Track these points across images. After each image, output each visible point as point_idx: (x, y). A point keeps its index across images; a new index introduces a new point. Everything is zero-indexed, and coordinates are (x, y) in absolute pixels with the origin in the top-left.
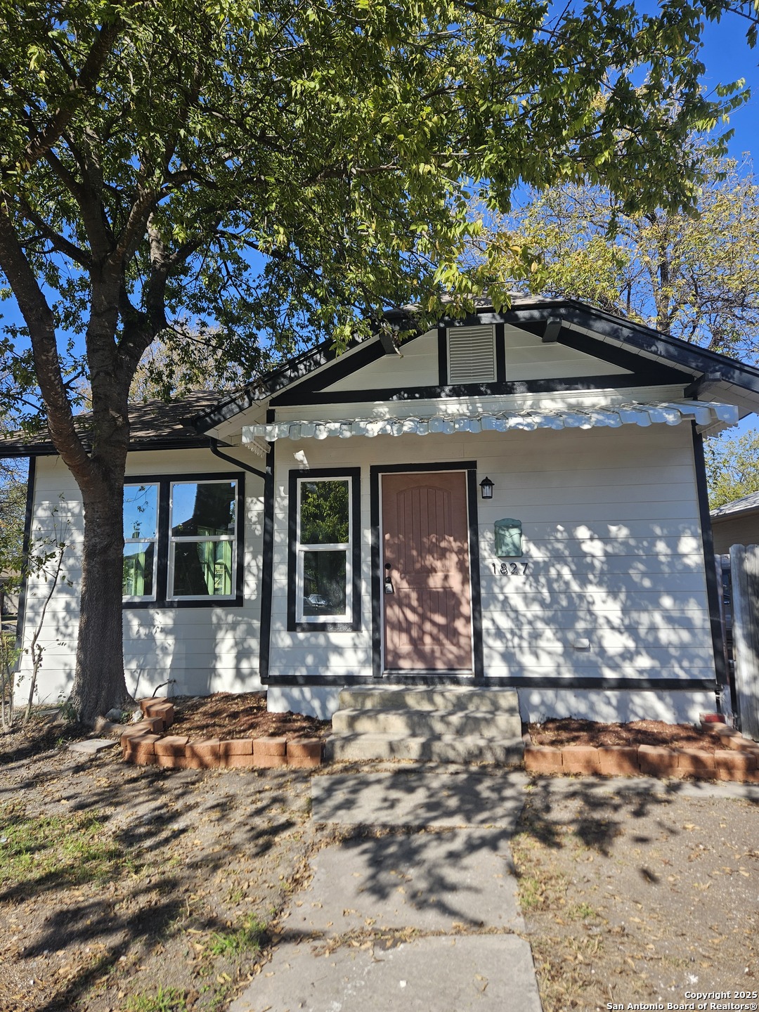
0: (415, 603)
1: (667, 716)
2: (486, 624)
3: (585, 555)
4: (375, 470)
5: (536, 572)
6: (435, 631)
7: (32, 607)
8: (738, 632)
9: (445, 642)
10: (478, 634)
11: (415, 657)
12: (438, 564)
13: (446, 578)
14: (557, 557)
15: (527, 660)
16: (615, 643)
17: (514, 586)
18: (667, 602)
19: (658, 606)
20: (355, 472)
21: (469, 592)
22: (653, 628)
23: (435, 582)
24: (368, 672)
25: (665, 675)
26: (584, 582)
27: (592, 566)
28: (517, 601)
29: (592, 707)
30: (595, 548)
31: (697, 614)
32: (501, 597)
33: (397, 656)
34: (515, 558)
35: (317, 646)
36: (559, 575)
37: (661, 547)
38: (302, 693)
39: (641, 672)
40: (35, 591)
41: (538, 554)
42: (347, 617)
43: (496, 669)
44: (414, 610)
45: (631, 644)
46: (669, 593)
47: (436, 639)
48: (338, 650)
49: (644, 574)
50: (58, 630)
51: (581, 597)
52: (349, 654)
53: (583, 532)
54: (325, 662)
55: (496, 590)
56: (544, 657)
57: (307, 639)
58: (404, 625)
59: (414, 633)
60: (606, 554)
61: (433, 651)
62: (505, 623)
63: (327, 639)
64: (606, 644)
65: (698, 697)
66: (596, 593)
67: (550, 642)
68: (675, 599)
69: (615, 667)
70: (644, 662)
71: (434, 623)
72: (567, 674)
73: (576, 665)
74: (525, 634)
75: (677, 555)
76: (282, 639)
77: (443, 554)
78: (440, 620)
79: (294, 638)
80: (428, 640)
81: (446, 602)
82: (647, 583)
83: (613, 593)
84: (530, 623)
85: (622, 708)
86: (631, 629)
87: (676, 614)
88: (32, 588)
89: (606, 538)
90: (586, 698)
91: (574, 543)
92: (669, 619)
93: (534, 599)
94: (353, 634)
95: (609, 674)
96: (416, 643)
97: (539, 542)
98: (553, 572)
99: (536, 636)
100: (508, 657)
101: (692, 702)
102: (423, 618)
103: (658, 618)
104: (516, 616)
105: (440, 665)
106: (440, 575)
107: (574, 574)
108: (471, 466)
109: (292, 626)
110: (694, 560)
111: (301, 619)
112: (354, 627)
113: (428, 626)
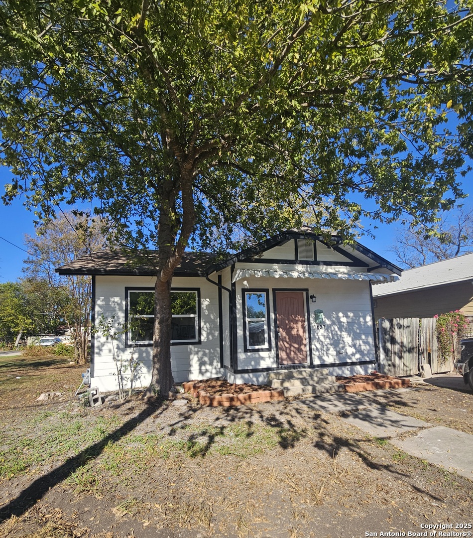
0: (288, 340)
1: (363, 373)
2: (313, 346)
3: (341, 322)
4: (274, 290)
5: (328, 328)
6: (295, 350)
7: (98, 347)
8: (380, 345)
9: (298, 354)
10: (311, 350)
11: (288, 360)
12: (295, 326)
13: (298, 331)
14: (333, 323)
15: (325, 358)
16: (350, 351)
17: (321, 333)
18: (363, 337)
19: (361, 338)
20: (267, 291)
21: (307, 335)
22: (360, 345)
23: (294, 332)
24: (275, 366)
25: (363, 360)
26: (341, 331)
27: (343, 326)
28: (322, 338)
29: (343, 372)
30: (344, 320)
31: (371, 340)
32: (317, 337)
33: (282, 360)
34: (321, 324)
35: (255, 358)
36: (334, 329)
37: (361, 319)
38: (249, 376)
39: (357, 359)
40: (99, 339)
41: (328, 322)
42: (266, 346)
43: (317, 362)
44: (287, 343)
45: (354, 351)
46: (364, 334)
47: (295, 353)
48: (263, 358)
49: (357, 328)
50: (114, 358)
51: (341, 336)
52: (267, 359)
53: (341, 315)
54: (259, 364)
55: (316, 335)
56: (330, 356)
57: (252, 355)
58: (285, 349)
59: (288, 351)
60: (348, 322)
61: (294, 357)
62: (319, 346)
63: (259, 355)
64: (347, 351)
65: (370, 366)
66: (344, 334)
67: (332, 352)
68: (365, 336)
69: (350, 358)
70: (358, 356)
71: (294, 347)
72: (337, 362)
73: (340, 359)
74: (325, 349)
75: (366, 322)
76: (241, 356)
77: (296, 322)
78: (296, 346)
79: (246, 355)
80: (292, 353)
81: (298, 339)
82: (358, 331)
83: (349, 334)
84: (326, 345)
85: (352, 371)
86: (354, 346)
87: (365, 341)
88: (97, 338)
89: (347, 317)
90: (341, 369)
91: (338, 318)
92: (364, 342)
93: (327, 337)
94: (269, 352)
95: (349, 361)
96: (288, 355)
97: (329, 318)
98: (333, 328)
99: (328, 350)
100: (320, 358)
101: (369, 367)
102: (291, 345)
103: (361, 342)
104: (322, 343)
105: (296, 362)
106: (296, 330)
107: (338, 329)
108: (307, 290)
109: (246, 350)
110: (370, 323)
111: (249, 347)
112: (269, 350)
113: (292, 348)
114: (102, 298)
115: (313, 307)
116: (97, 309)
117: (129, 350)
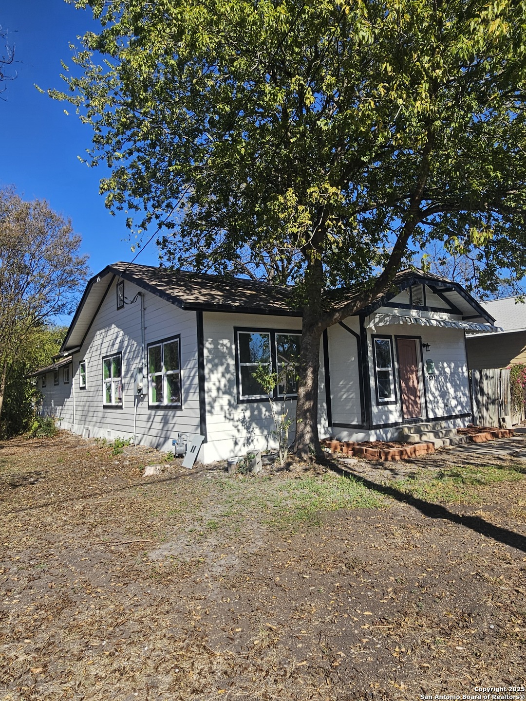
0: (407, 392)
1: (462, 426)
2: (427, 399)
3: (446, 373)
4: (396, 337)
5: (437, 379)
6: (412, 402)
7: (210, 403)
8: (474, 397)
9: (415, 407)
10: (426, 402)
11: (408, 413)
12: (411, 376)
13: (413, 382)
14: (440, 374)
15: (436, 410)
16: (453, 403)
17: (432, 384)
19: (460, 390)
20: (390, 337)
21: (421, 386)
22: (460, 397)
23: (411, 384)
24: (400, 420)
25: (463, 413)
26: (446, 382)
27: (447, 376)
28: (433, 390)
30: (447, 370)
31: (467, 392)
32: (430, 389)
33: (405, 414)
34: (432, 375)
35: (385, 411)
37: (460, 370)
38: (380, 432)
39: (458, 412)
40: (210, 393)
41: (437, 373)
42: (393, 398)
43: (431, 416)
44: (407, 395)
45: (456, 403)
47: (412, 406)
48: (391, 412)
49: (457, 379)
50: (225, 417)
51: (446, 387)
52: (394, 413)
53: (445, 365)
54: (388, 418)
55: (429, 386)
56: (440, 409)
57: (382, 408)
58: (404, 401)
59: (407, 404)
60: (450, 372)
61: (412, 410)
62: (432, 398)
63: (388, 408)
65: (467, 419)
66: (449, 386)
67: (441, 404)
68: (463, 387)
69: (454, 411)
70: (459, 408)
71: (411, 399)
72: (445, 415)
73: (447, 412)
74: (436, 401)
75: (463, 373)
76: (375, 409)
77: (411, 372)
78: (413, 398)
79: (378, 408)
80: (410, 406)
81: (413, 391)
82: (458, 382)
83: (452, 385)
84: (436, 397)
85: (455, 424)
86: (456, 398)
87: (464, 392)
88: (208, 392)
89: (450, 367)
90: (448, 422)
91: (443, 368)
92: (462, 394)
93: (437, 389)
94: (395, 405)
95: (453, 414)
96: (408, 407)
97: (437, 368)
98: (440, 379)
99: (438, 402)
100: (433, 410)
101: (465, 421)
102: (409, 398)
103: (460, 394)
104: (433, 395)
105: (414, 416)
106: (411, 381)
107: (444, 379)
108: (419, 338)
109: (378, 404)
110: (466, 374)
111: (380, 400)
112: (396, 403)
113: (410, 401)
114: (210, 340)
115: (426, 356)
116: (206, 352)
117: (242, 407)
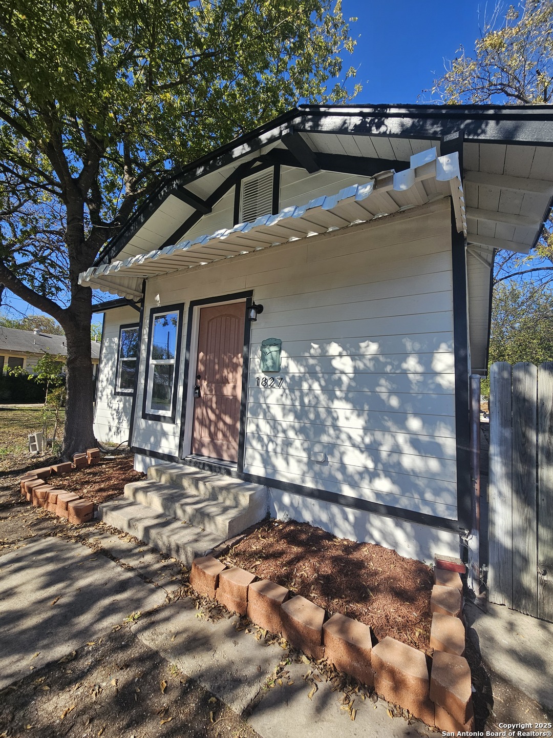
0: (214, 406)
1: (407, 550)
3: (333, 371)
4: (193, 303)
5: (295, 385)
6: (225, 429)
9: (231, 439)
11: (211, 447)
12: (230, 376)
13: (234, 387)
14: (312, 373)
15: (279, 462)
16: (356, 460)
17: (275, 398)
18: (415, 424)
19: (402, 424)
20: (181, 307)
22: (396, 450)
23: (228, 390)
24: (176, 453)
26: (332, 397)
27: (339, 382)
28: (276, 411)
29: (332, 518)
30: (344, 365)
32: (264, 406)
33: (202, 445)
34: (276, 372)
35: (156, 431)
36: (310, 389)
37: (412, 364)
38: (151, 461)
39: (378, 495)
41: (294, 369)
42: (169, 414)
43: (256, 468)
44: (213, 411)
45: (371, 465)
46: (416, 415)
47: (224, 435)
48: (166, 435)
49: (391, 393)
50: (108, 404)
51: (329, 411)
52: (171, 438)
54: (158, 443)
55: (262, 401)
56: (292, 461)
57: (152, 424)
58: (207, 422)
59: (212, 429)
60: (356, 370)
61: (222, 445)
62: (265, 428)
63: (162, 426)
64: (346, 460)
66: (342, 408)
67: (298, 451)
68: (424, 422)
69: (354, 485)
70: (384, 485)
71: (225, 423)
72: (310, 484)
73: (317, 477)
74: (279, 441)
76: (140, 423)
77: (234, 368)
78: (228, 420)
79: (146, 424)
80: (220, 435)
82: (394, 402)
83: (358, 409)
84: (284, 431)
85: (360, 527)
86: (372, 450)
87: (425, 439)
89: (356, 356)
90: (327, 509)
91: (325, 359)
92: (415, 443)
93: (290, 411)
94: (172, 425)
95: (348, 492)
96: (213, 436)
97: (297, 358)
98: (305, 386)
99: (288, 443)
100: (266, 461)
101: (437, 540)
102: (219, 418)
103: (401, 438)
104: (274, 423)
105: (225, 456)
106: (231, 385)
107: (323, 389)
108: (249, 294)
109: (145, 416)
111: (150, 411)
112: (173, 420)
113: (221, 425)
115: (258, 332)
117: (118, 398)
